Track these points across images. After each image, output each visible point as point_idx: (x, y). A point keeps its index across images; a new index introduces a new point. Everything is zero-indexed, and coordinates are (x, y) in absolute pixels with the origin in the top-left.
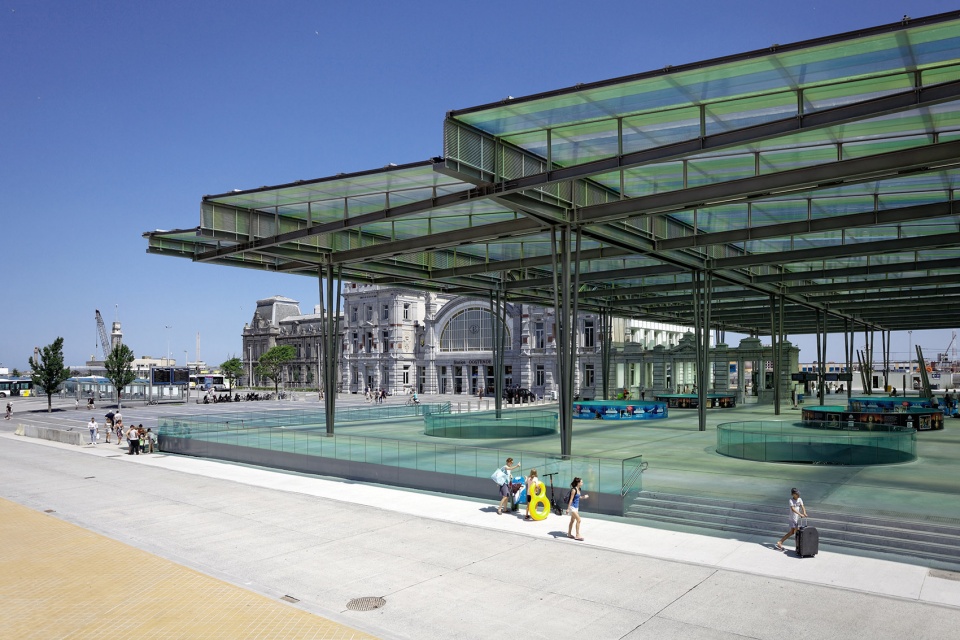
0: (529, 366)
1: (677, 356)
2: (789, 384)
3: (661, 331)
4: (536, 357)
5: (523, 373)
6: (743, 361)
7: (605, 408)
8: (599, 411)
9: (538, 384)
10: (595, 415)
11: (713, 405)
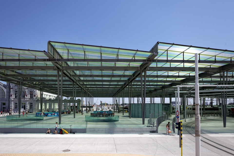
0: (13, 103)
1: (55, 101)
2: (80, 108)
3: (51, 96)
4: (15, 101)
5: (10, 105)
6: (70, 103)
7: (48, 114)
8: (46, 114)
9: (15, 108)
10: (45, 115)
11: (66, 113)
